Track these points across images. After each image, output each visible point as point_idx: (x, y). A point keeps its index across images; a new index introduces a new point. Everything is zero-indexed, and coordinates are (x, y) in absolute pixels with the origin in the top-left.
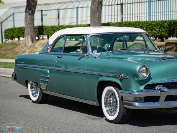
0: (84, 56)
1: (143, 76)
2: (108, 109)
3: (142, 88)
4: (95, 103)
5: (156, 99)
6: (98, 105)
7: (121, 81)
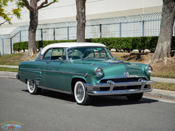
0: (64, 62)
1: (99, 74)
2: (78, 96)
3: (98, 82)
4: (70, 93)
5: (107, 89)
6: (72, 94)
7: (86, 77)
